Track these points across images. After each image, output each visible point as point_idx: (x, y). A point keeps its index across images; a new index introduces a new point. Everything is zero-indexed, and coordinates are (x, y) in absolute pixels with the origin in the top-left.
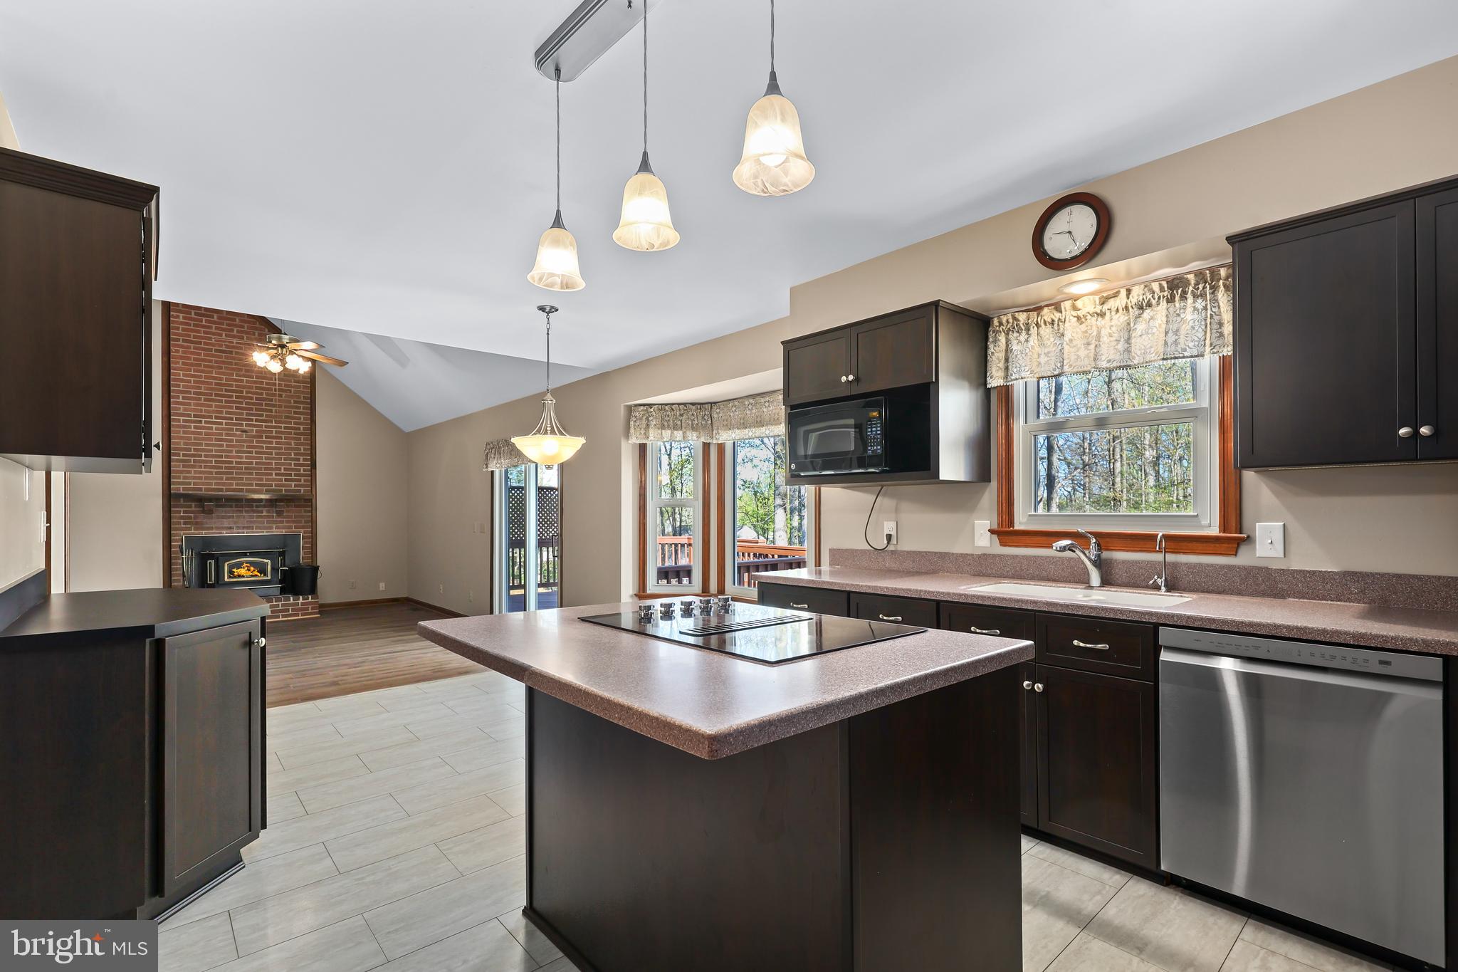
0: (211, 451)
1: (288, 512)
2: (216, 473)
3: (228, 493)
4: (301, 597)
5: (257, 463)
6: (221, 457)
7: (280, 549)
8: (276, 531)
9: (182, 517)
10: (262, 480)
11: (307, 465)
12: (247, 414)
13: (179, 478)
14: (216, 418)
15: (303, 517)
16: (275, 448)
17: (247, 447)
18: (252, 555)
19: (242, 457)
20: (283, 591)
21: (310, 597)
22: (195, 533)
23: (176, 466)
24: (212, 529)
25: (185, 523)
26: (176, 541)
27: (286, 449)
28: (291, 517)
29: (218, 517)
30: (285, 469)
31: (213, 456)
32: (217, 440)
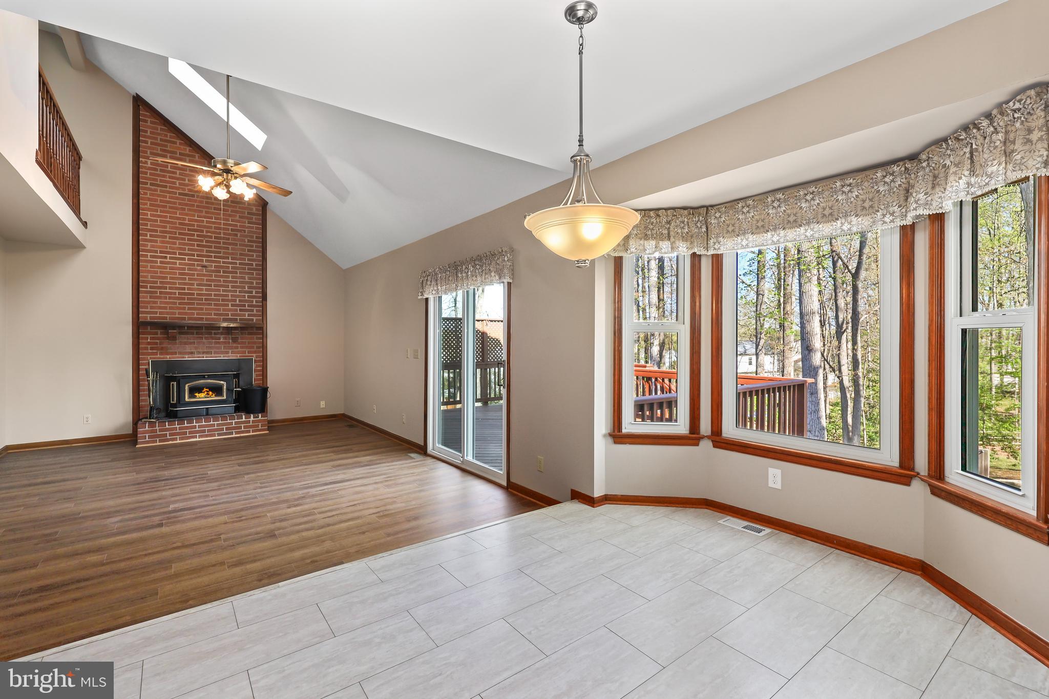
0: (175, 283)
1: (242, 338)
2: (180, 304)
3: (190, 322)
4: (252, 415)
5: (215, 295)
6: (184, 289)
7: (238, 370)
8: (231, 356)
9: (149, 343)
10: (219, 309)
11: (259, 297)
12: (207, 251)
13: (147, 308)
14: (180, 254)
15: (255, 343)
16: (231, 282)
17: (207, 280)
18: (210, 377)
19: (202, 290)
20: (237, 409)
21: (260, 415)
22: (159, 357)
23: (144, 297)
24: (175, 353)
25: (152, 349)
26: (144, 364)
27: (241, 282)
28: (244, 343)
29: (181, 343)
30: (240, 301)
31: (177, 288)
32: (180, 274)
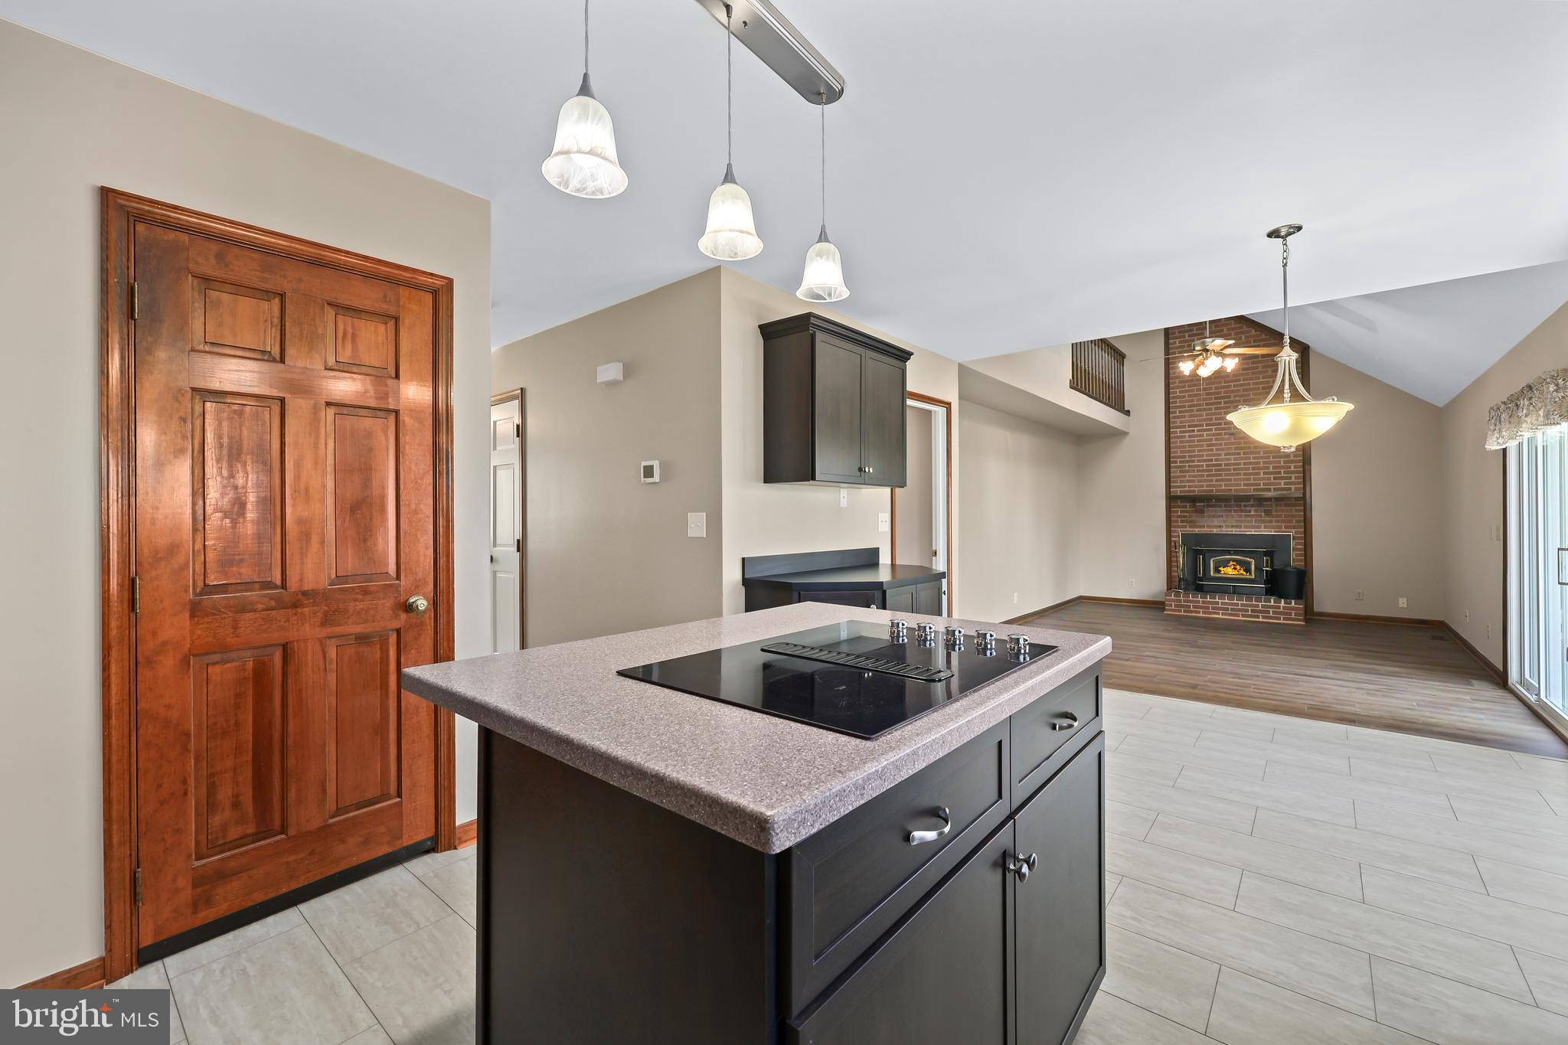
0: (1203, 456)
1: (1276, 511)
2: (1207, 476)
3: (1218, 493)
4: (1283, 600)
5: (1244, 463)
6: (1211, 460)
7: (1271, 548)
8: (1264, 531)
9: (1179, 516)
10: (1249, 479)
11: (1299, 461)
13: (1176, 482)
14: (1207, 425)
15: (1293, 516)
17: (1236, 448)
18: (1236, 553)
19: (1230, 459)
20: (1266, 592)
21: (1293, 602)
22: (1189, 530)
23: (1174, 472)
24: (1204, 527)
25: (1182, 522)
26: (1175, 537)
28: (1281, 516)
29: (1209, 516)
30: (1274, 468)
31: (1204, 461)
32: (1208, 445)
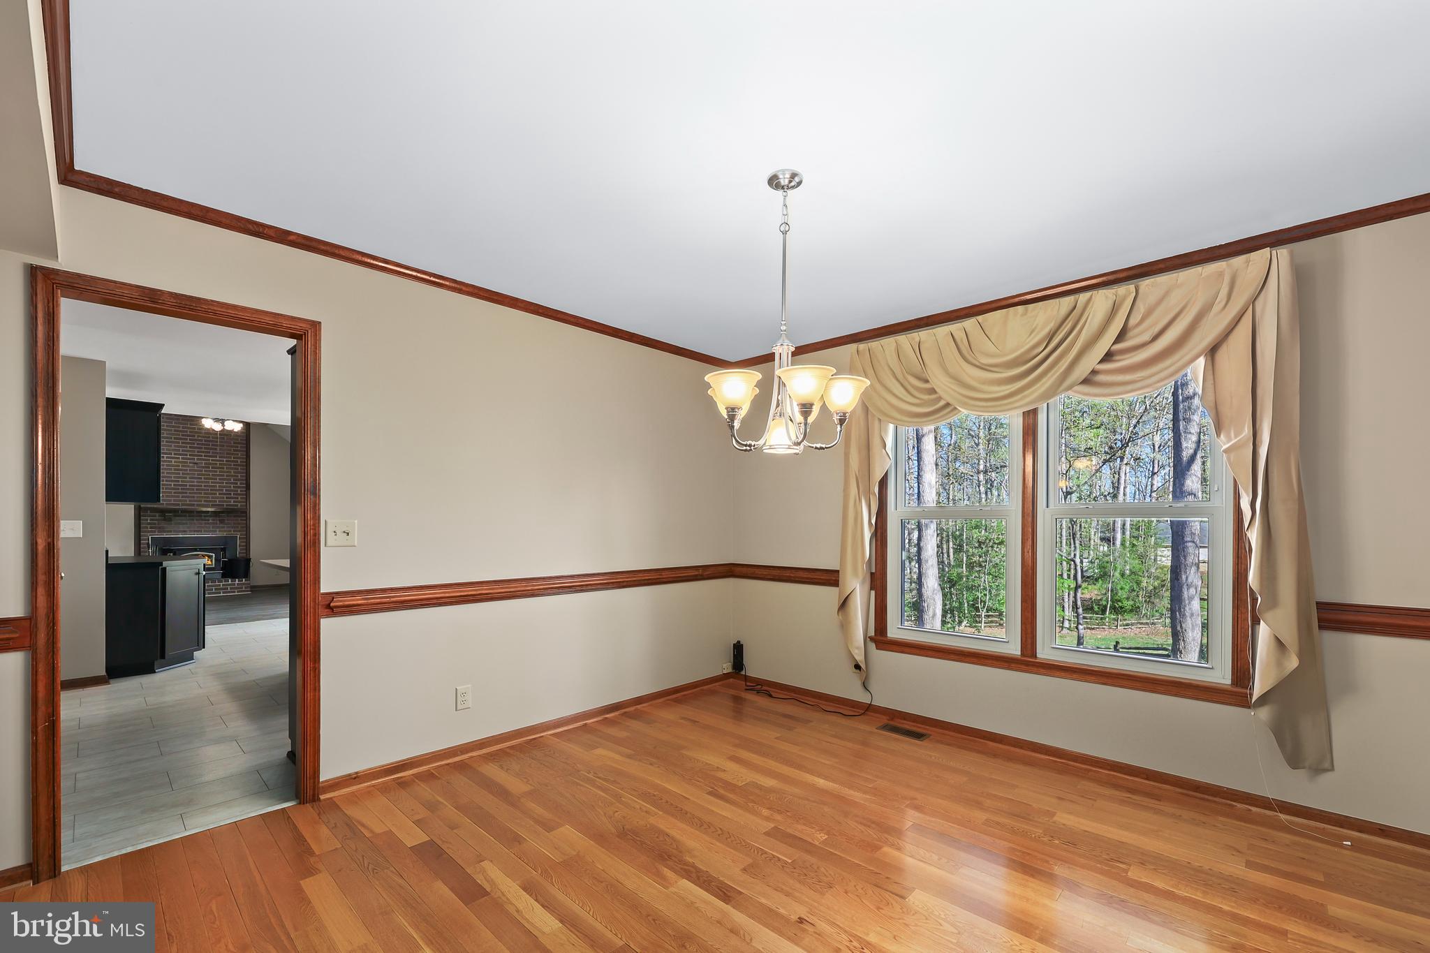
0: (171, 477)
1: (228, 520)
2: (175, 493)
3: (183, 507)
4: (237, 580)
5: (205, 486)
6: (178, 481)
7: (225, 544)
8: (218, 534)
9: (149, 524)
10: (208, 497)
11: (243, 487)
12: (198, 452)
14: (175, 454)
15: (239, 524)
16: (218, 475)
17: (198, 475)
18: (201, 550)
19: (193, 482)
20: (224, 576)
21: (244, 580)
22: (158, 535)
24: (171, 531)
25: (151, 528)
26: (145, 540)
27: (227, 476)
28: (230, 524)
29: (176, 524)
30: (226, 490)
31: (172, 481)
32: (175, 470)
